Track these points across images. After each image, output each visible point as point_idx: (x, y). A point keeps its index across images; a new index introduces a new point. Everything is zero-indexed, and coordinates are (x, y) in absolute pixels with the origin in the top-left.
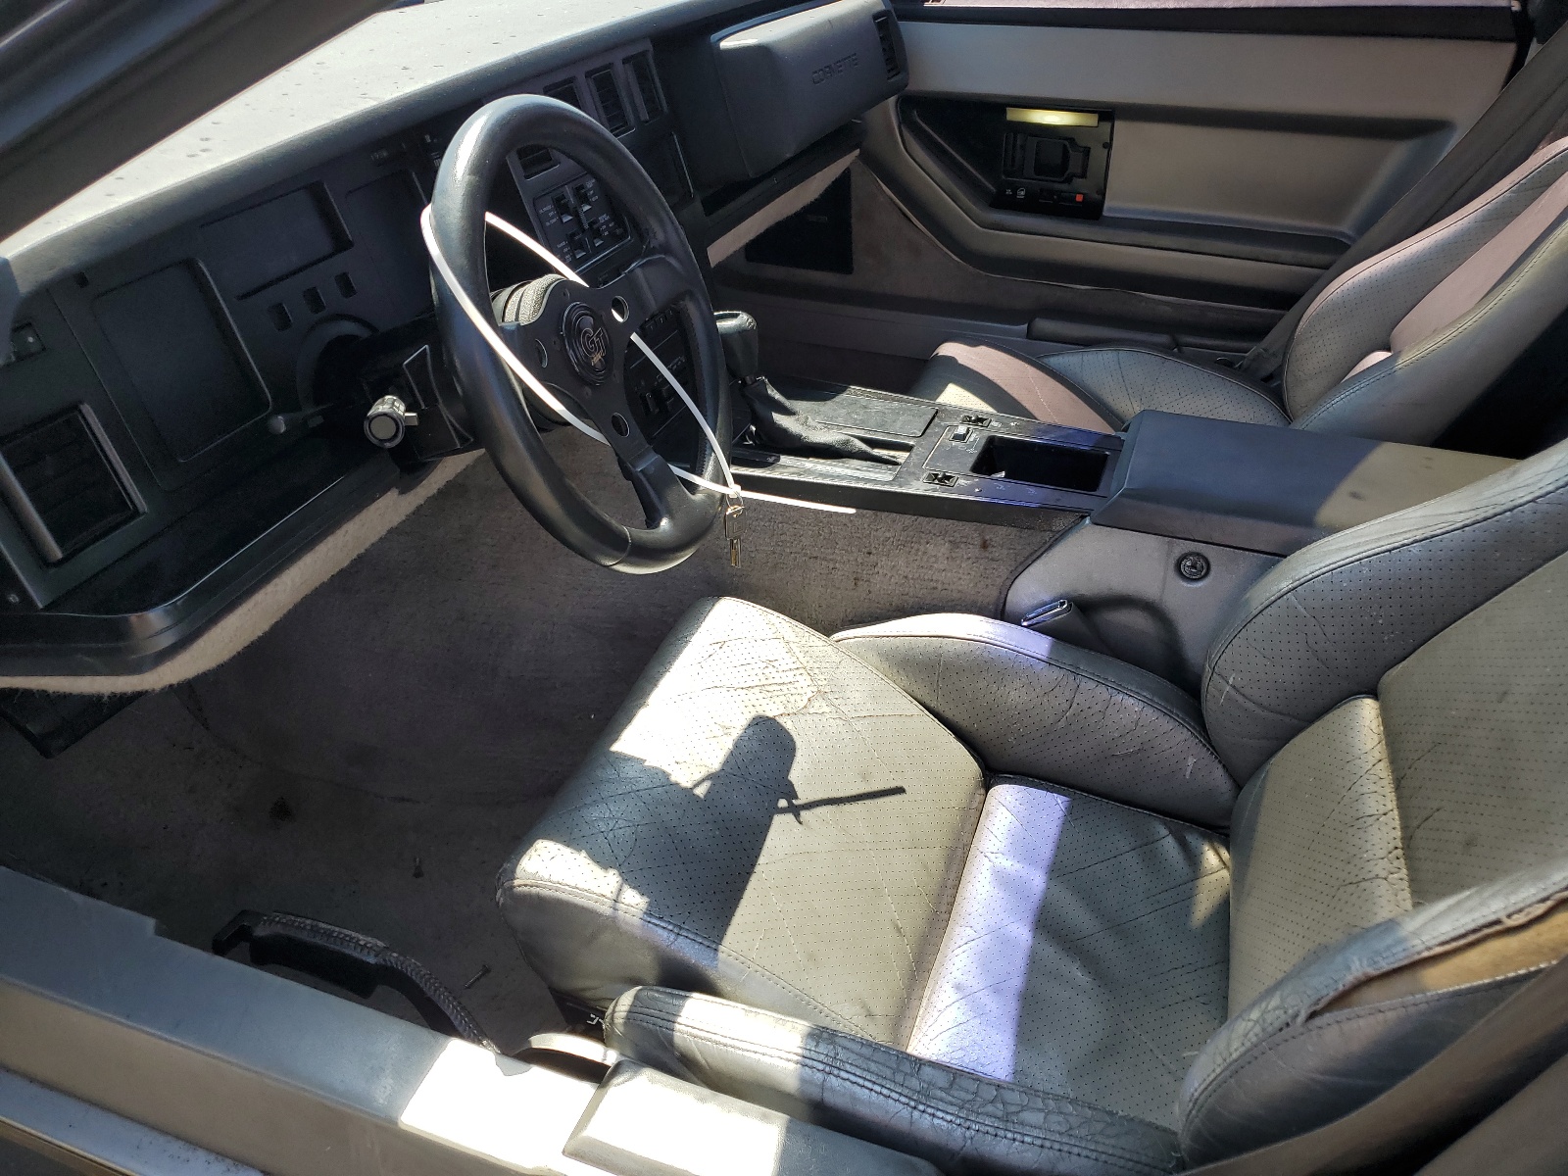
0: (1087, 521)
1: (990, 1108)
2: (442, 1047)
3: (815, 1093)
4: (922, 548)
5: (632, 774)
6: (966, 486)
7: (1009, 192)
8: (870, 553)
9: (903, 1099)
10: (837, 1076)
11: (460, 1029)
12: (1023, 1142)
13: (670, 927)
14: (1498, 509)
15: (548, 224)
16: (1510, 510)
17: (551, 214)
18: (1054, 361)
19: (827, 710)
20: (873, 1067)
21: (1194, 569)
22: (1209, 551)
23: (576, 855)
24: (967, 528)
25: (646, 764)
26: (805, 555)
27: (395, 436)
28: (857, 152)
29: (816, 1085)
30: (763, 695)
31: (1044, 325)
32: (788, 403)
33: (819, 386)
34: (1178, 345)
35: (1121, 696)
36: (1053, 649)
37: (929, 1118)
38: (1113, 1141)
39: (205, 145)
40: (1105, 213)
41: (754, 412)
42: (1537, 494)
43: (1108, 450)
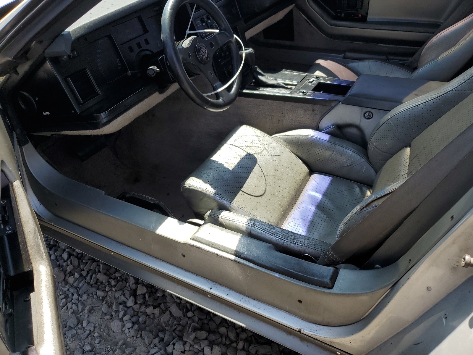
0: (340, 103)
1: (291, 237)
2: (166, 219)
3: (249, 231)
4: (296, 112)
5: (214, 164)
6: (309, 95)
7: (339, 15)
8: (282, 113)
9: (269, 233)
10: (254, 227)
11: (170, 215)
12: (298, 244)
13: (220, 197)
14: (443, 93)
15: (199, 26)
16: (446, 93)
17: (200, 23)
18: (351, 65)
19: (267, 153)
20: (263, 226)
21: (368, 116)
22: (373, 111)
23: (199, 180)
24: (309, 106)
25: (218, 162)
26: (266, 114)
27: (154, 74)
28: (294, 5)
29: (249, 229)
30: (250, 149)
31: (349, 54)
32: (263, 73)
33: (273, 69)
34: (388, 59)
35: (346, 150)
36: (330, 138)
37: (275, 238)
38: (321, 246)
39: (112, 6)
40: (368, 20)
41: (254, 76)
42: (453, 88)
43: (351, 85)
